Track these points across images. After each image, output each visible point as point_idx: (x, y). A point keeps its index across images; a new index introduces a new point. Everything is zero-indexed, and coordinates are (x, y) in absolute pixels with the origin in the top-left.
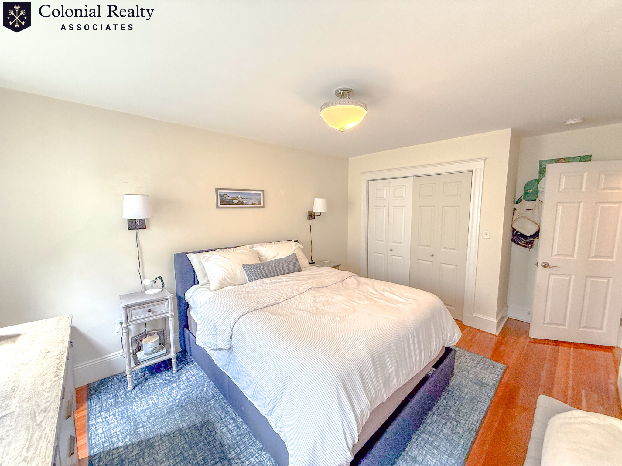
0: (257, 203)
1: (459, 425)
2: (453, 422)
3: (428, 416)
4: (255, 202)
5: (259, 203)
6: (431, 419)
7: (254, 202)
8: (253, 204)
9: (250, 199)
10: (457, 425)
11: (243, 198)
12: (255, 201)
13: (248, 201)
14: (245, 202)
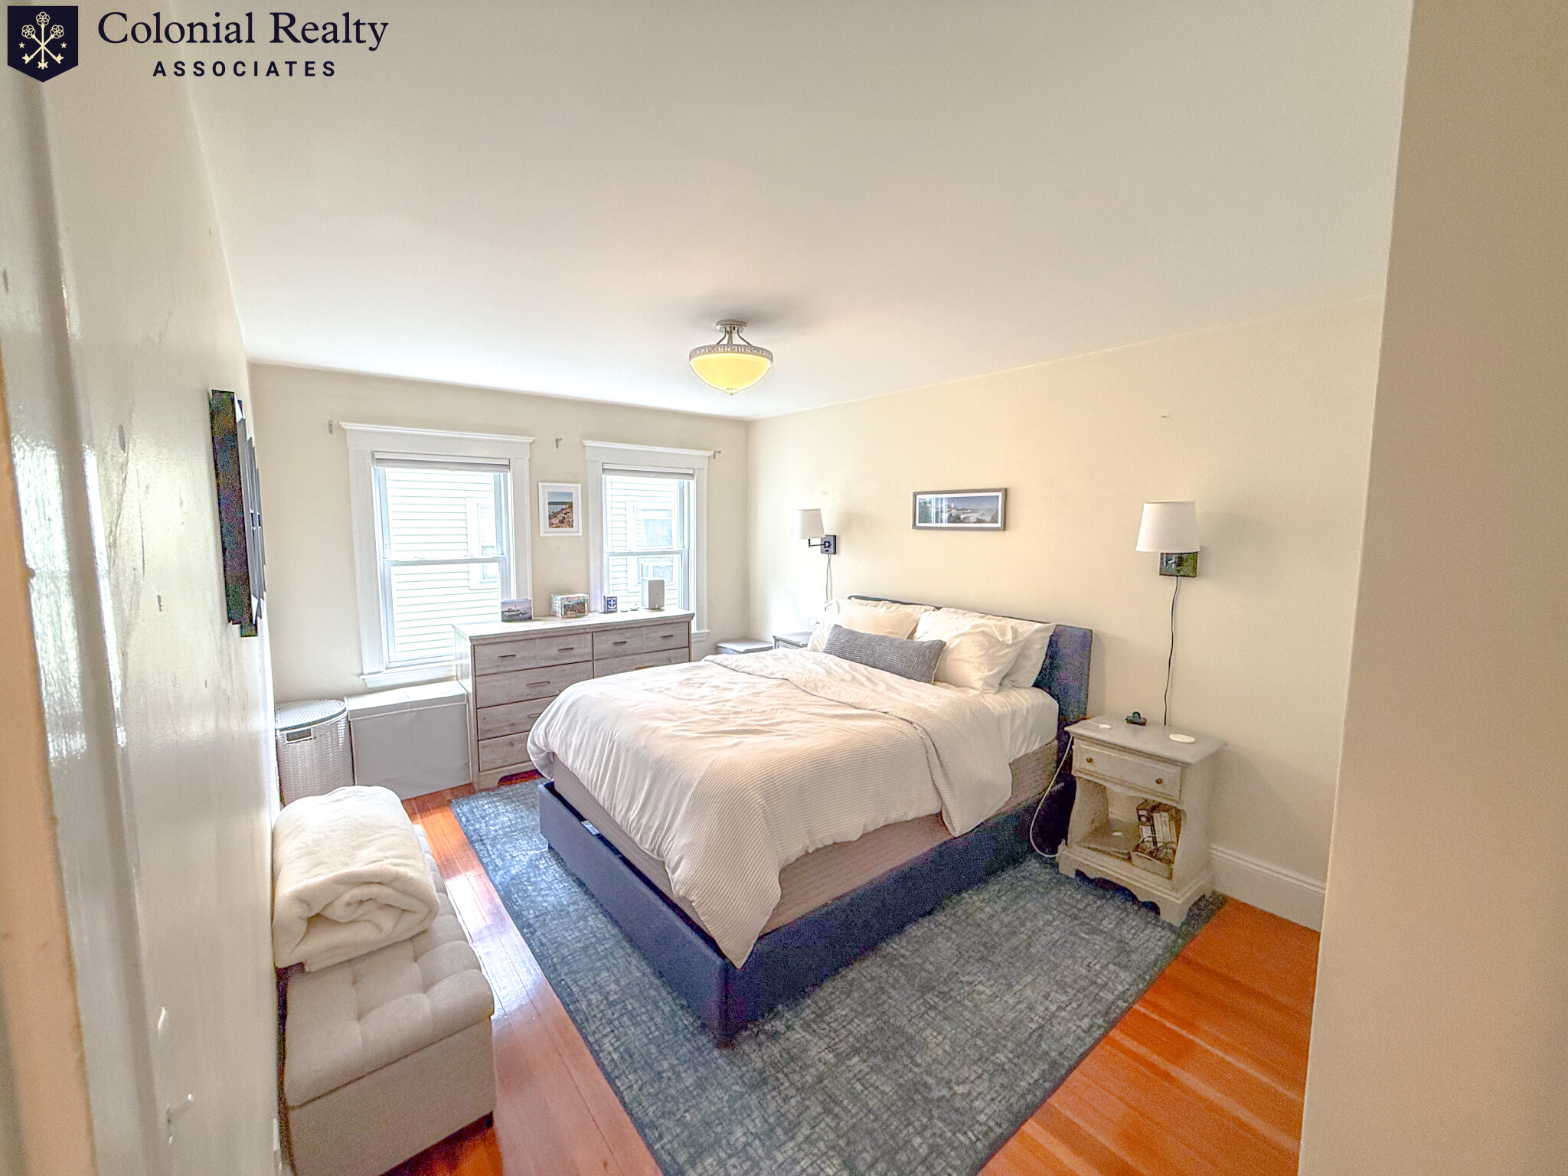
0: (988, 518)
1: (605, 1002)
2: (616, 997)
3: (643, 964)
4: (984, 518)
5: (992, 518)
6: (635, 966)
7: (980, 518)
8: (979, 521)
9: (973, 511)
10: (607, 999)
11: (959, 508)
12: (983, 515)
13: (969, 515)
14: (962, 517)
